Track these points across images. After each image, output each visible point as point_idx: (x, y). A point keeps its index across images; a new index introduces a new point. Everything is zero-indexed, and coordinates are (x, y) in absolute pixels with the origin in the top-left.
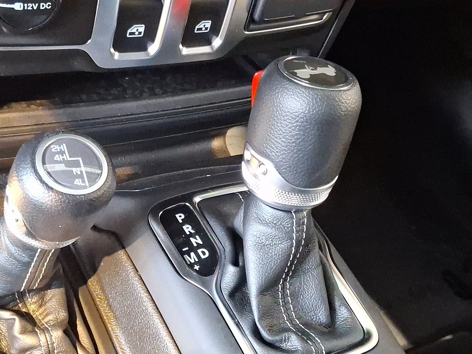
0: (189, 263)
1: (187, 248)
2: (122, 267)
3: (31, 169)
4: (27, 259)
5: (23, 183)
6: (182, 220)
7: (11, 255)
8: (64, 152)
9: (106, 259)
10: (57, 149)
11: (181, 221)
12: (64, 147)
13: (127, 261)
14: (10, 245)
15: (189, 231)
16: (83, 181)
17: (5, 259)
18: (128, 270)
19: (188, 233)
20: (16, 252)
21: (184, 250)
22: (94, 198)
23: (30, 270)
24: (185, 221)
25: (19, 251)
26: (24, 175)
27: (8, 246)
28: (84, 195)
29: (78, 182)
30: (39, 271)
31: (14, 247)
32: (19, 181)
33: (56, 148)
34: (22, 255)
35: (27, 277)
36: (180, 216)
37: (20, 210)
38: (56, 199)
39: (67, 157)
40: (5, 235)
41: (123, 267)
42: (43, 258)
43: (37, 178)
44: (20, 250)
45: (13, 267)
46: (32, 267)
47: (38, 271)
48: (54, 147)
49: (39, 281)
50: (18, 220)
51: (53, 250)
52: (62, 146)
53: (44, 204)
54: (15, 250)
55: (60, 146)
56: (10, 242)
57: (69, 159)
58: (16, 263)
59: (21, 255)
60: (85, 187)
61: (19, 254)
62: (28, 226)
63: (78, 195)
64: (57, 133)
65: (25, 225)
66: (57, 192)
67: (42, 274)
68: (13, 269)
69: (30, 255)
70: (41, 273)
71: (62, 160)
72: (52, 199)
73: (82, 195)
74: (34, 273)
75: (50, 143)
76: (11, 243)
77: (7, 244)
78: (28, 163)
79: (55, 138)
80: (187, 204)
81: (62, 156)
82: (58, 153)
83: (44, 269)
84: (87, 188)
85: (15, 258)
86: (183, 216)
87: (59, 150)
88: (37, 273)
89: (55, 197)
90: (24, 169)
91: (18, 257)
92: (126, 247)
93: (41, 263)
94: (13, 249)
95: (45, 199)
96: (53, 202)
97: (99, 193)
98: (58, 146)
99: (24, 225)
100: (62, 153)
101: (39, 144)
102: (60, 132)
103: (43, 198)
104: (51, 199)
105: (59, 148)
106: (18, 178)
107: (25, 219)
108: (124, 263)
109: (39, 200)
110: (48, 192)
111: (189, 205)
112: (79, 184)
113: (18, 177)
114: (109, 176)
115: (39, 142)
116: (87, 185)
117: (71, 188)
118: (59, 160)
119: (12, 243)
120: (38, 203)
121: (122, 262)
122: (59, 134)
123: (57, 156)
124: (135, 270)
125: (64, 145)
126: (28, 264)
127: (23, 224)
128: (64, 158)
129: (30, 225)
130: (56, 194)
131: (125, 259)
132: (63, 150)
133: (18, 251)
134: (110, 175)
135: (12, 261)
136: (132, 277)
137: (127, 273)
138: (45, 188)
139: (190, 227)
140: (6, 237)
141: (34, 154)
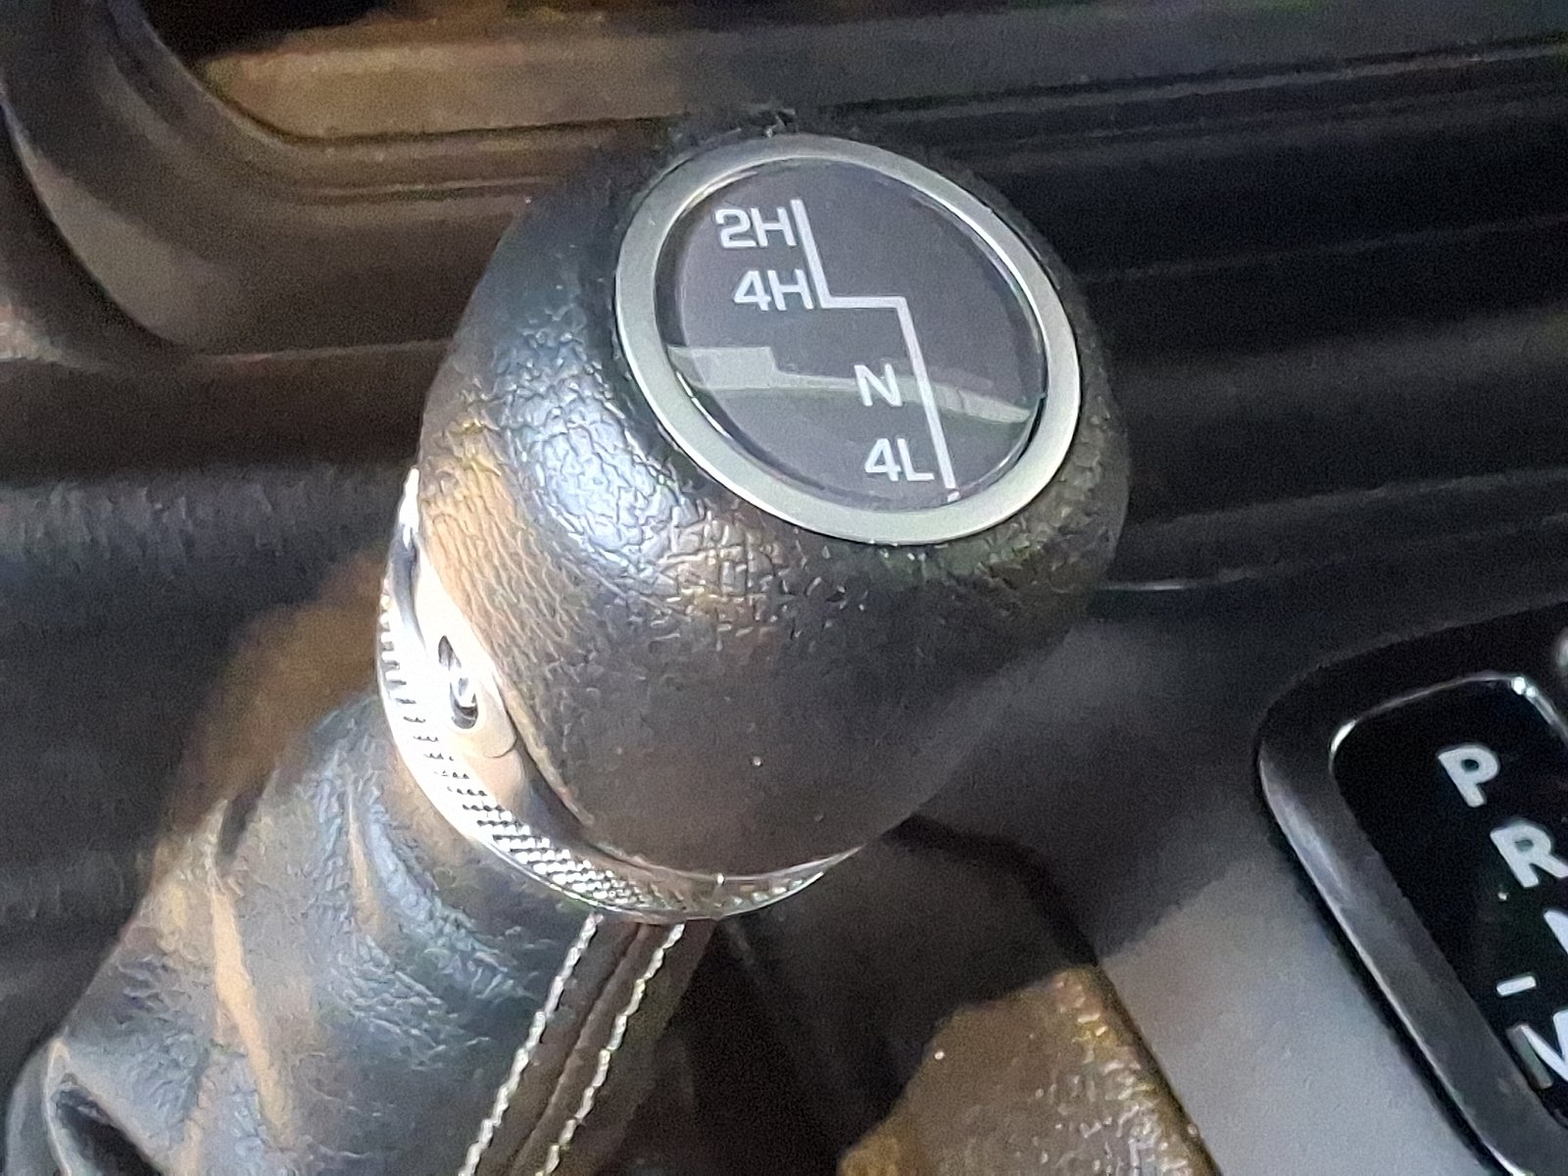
0: (1546, 1082)
1: (1527, 983)
2: (1076, 1080)
3: (585, 358)
4: (502, 984)
5: (529, 450)
6: (1484, 787)
7: (406, 953)
8: (798, 255)
9: (964, 1021)
10: (751, 234)
11: (1475, 798)
12: (796, 222)
13: (1107, 1043)
14: (399, 882)
15: (1537, 869)
16: (924, 457)
17: (365, 976)
18: (1117, 1108)
19: (1529, 880)
20: (440, 933)
21: (1506, 989)
22: (993, 571)
23: (522, 1059)
24: (1503, 801)
25: (458, 925)
26: (537, 394)
27: (394, 888)
28: (929, 548)
29: (885, 458)
30: (579, 1070)
31: (424, 900)
32: (500, 435)
33: (744, 226)
34: (479, 954)
35: (501, 1106)
36: (1470, 765)
37: (499, 636)
38: (741, 568)
39: (814, 287)
40: (372, 817)
41: (1083, 1083)
42: (606, 979)
43: (622, 416)
44: (462, 917)
45: (414, 1032)
46: (532, 1043)
47: (567, 1071)
48: (733, 220)
49: (567, 1135)
50: (472, 712)
51: (676, 933)
52: (781, 212)
53: (663, 597)
54: (431, 917)
55: (769, 216)
56: (401, 867)
57: (828, 302)
58: (432, 1006)
59: (466, 957)
60: (933, 498)
61: (460, 945)
62: (539, 753)
63: (889, 547)
64: (753, 127)
65: (519, 745)
66: (754, 518)
67: (589, 1093)
68: (411, 1043)
69: (527, 954)
70: (588, 1084)
71: (781, 305)
72: (720, 568)
73: (914, 547)
74: (540, 1080)
75: (704, 190)
76: (409, 870)
77: (384, 875)
78: (567, 320)
79: (738, 157)
80: (1519, 685)
81: (788, 278)
82: (759, 259)
83: (605, 1056)
84: (945, 503)
85: (427, 973)
86: (1489, 765)
87: (764, 242)
88: (562, 1079)
89: (736, 551)
90: (536, 355)
91: (451, 967)
92: (1109, 954)
93: (591, 1017)
94: (420, 913)
95: (673, 561)
96: (726, 589)
97: (1023, 542)
98: (755, 212)
99: (514, 745)
100: (783, 258)
101: (639, 195)
102: (773, 123)
103: (660, 556)
104: (712, 562)
105: (761, 228)
106: (496, 421)
107: (528, 699)
108: (1089, 1058)
109: (632, 570)
110: (689, 517)
111: (1531, 693)
112: (892, 470)
113: (495, 415)
114: (1091, 426)
115: (640, 184)
116: (950, 482)
117: (839, 495)
118: (764, 307)
119: (418, 869)
120: (626, 588)
121: (1081, 1050)
122: (763, 135)
123: (753, 276)
124: (1169, 1111)
125: (797, 205)
126: (511, 1019)
127: (510, 739)
128: (799, 294)
129: (552, 745)
130: (744, 536)
131: (1100, 1031)
132: (791, 241)
133: (448, 928)
134: (1095, 420)
135: (410, 988)
136: (1148, 1152)
137: (1115, 1122)
138: (675, 486)
139: (1542, 842)
140: (375, 830)
141: (603, 256)
